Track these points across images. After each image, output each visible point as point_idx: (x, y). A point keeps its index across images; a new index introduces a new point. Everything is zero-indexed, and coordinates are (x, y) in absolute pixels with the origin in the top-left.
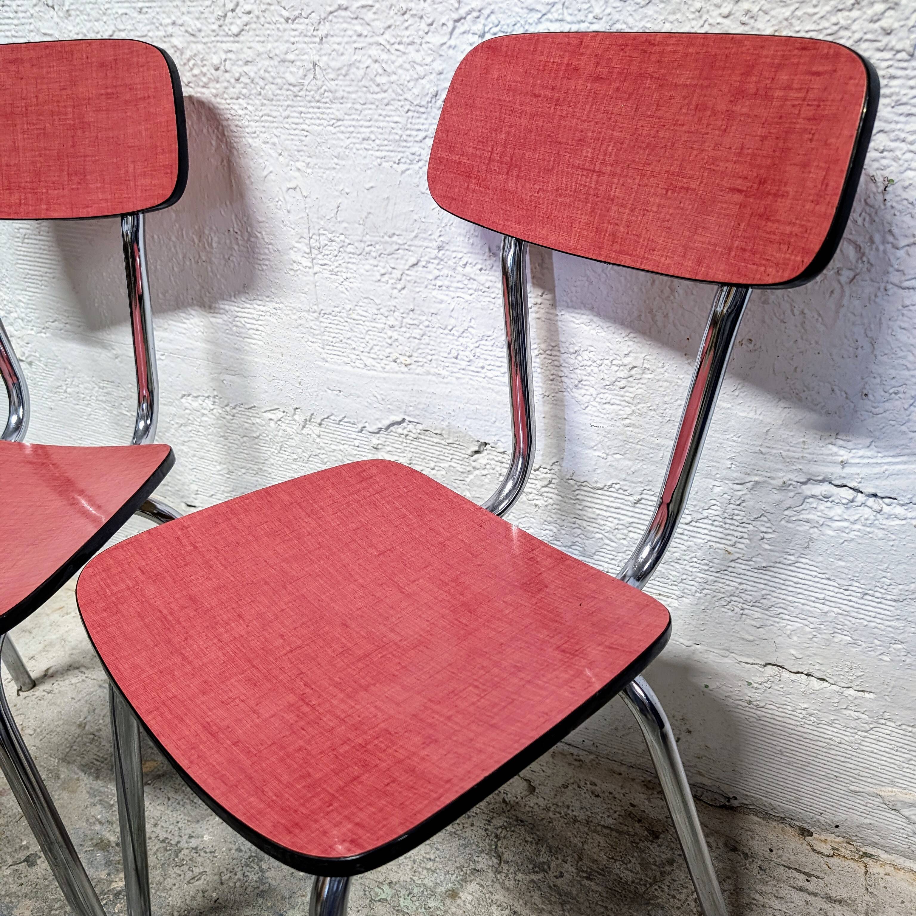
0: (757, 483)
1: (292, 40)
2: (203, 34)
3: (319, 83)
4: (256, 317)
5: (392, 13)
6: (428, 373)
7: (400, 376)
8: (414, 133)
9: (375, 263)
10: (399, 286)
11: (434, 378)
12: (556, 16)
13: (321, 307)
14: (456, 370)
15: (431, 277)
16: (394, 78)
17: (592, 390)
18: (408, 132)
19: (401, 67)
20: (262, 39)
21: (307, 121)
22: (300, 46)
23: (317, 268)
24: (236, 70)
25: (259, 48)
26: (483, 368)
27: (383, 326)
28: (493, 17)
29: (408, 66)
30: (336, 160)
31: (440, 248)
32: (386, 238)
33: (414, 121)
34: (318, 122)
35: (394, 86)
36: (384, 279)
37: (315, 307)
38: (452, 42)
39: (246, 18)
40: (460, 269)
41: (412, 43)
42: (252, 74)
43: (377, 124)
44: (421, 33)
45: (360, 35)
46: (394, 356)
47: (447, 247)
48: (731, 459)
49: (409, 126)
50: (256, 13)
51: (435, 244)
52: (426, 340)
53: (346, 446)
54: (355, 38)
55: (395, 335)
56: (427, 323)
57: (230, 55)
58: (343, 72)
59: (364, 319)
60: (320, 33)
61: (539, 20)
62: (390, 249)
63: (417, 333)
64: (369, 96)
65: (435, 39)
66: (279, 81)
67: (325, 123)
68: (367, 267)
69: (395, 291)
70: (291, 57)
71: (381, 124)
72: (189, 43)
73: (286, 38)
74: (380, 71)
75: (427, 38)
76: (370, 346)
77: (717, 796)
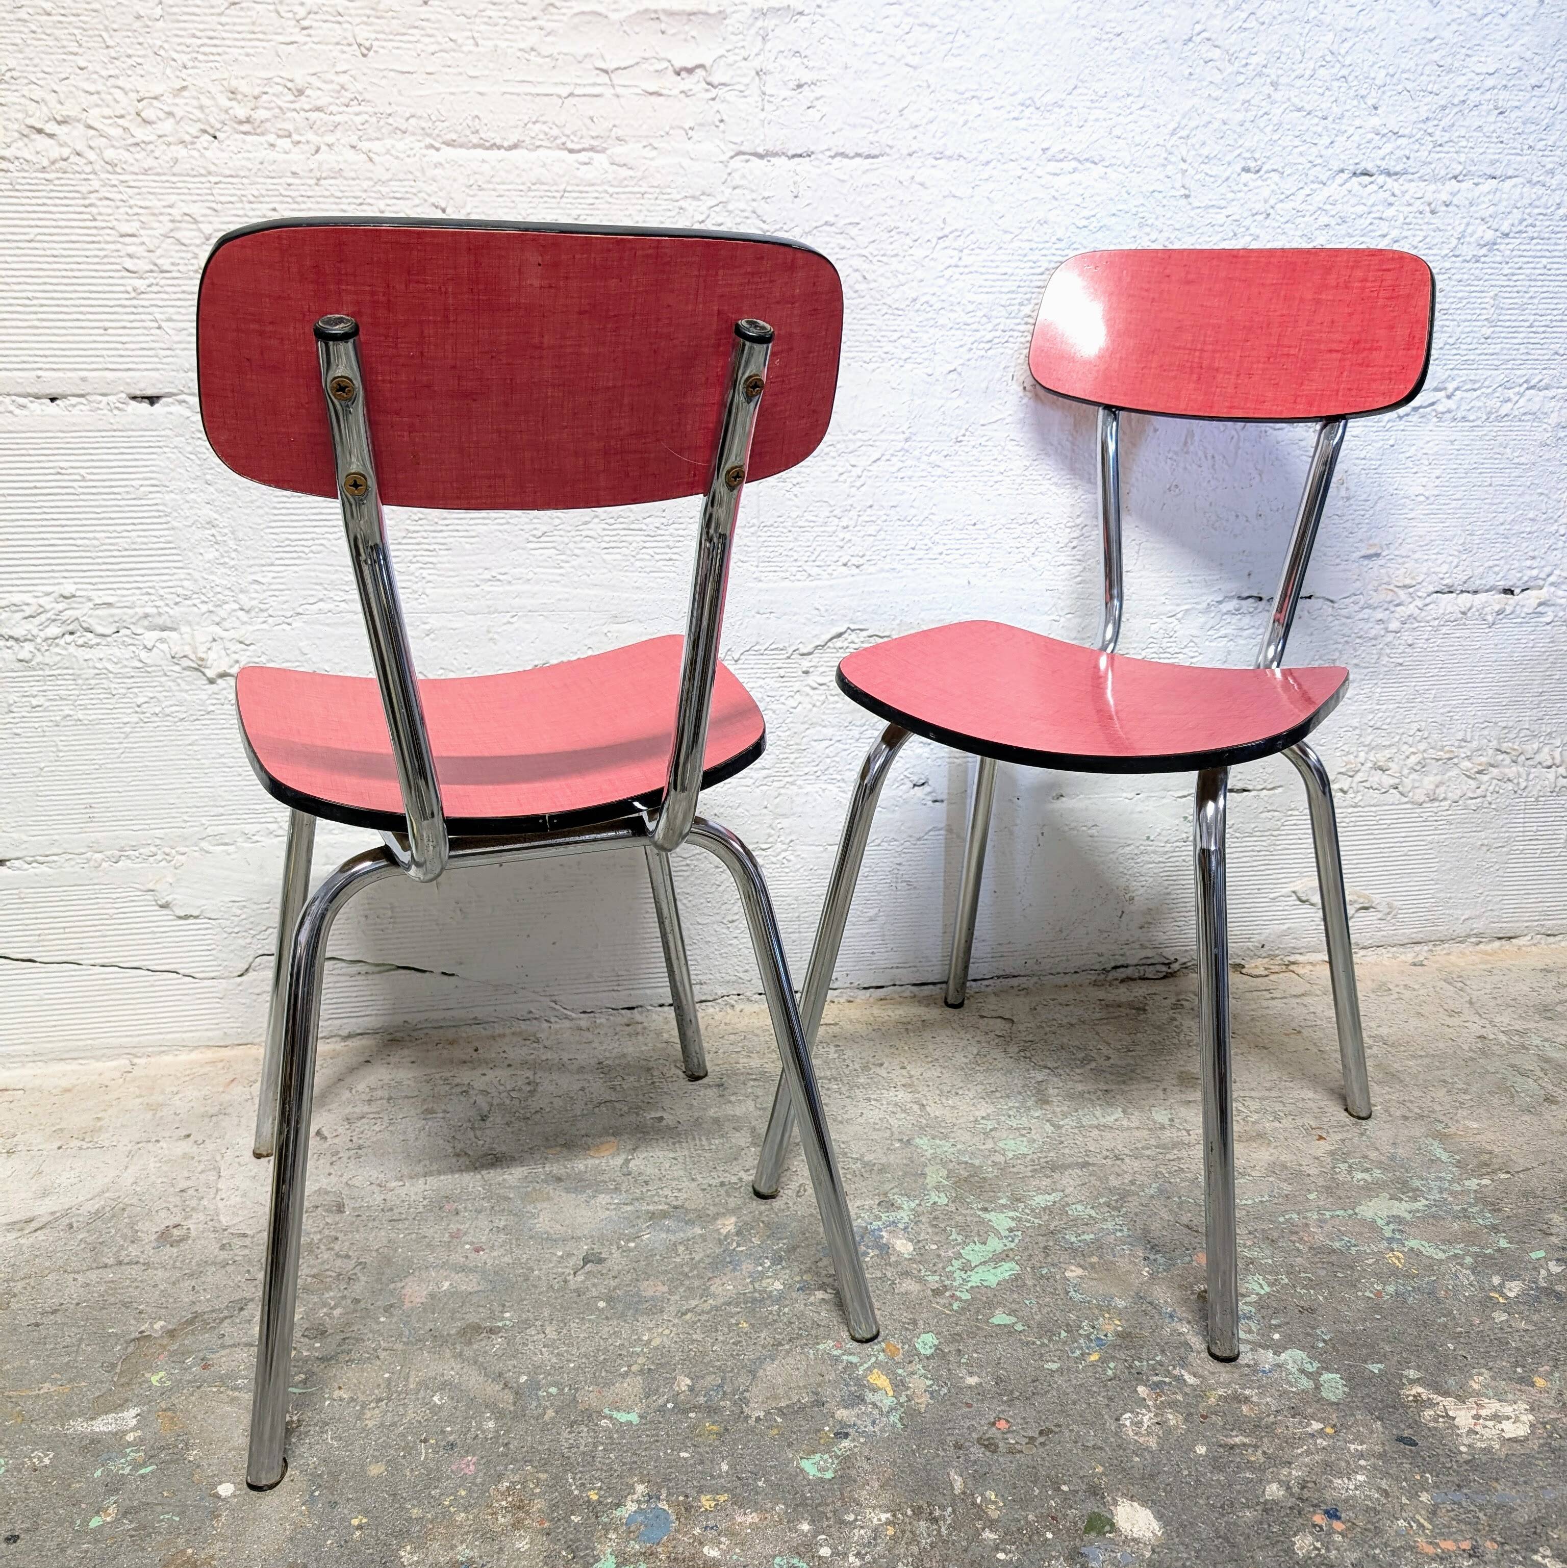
0: (1187, 610)
4: (671, 544)
5: (878, 230)
6: (882, 570)
7: (850, 579)
8: (889, 334)
9: (834, 462)
10: (858, 484)
11: (887, 575)
12: (1026, 237)
13: (762, 519)
14: (911, 561)
15: (895, 469)
16: (873, 285)
17: (1048, 556)
18: (883, 333)
19: (882, 275)
26: (941, 554)
27: (834, 528)
28: (972, 236)
29: (889, 275)
31: (907, 440)
32: (851, 436)
33: (889, 323)
35: (873, 292)
36: (842, 478)
37: (755, 521)
38: (934, 256)
40: (925, 458)
41: (896, 255)
44: (905, 247)
45: (843, 248)
46: (844, 560)
47: (914, 438)
48: (1166, 594)
49: (884, 328)
51: (902, 437)
52: (882, 535)
53: (767, 680)
54: (837, 250)
55: (848, 536)
56: (884, 518)
59: (812, 524)
61: (1012, 241)
62: (852, 447)
63: (872, 529)
65: (919, 253)
68: (824, 468)
69: (853, 489)
71: (855, 327)
74: (860, 279)
75: (911, 252)
76: (816, 553)
77: (1159, 967)
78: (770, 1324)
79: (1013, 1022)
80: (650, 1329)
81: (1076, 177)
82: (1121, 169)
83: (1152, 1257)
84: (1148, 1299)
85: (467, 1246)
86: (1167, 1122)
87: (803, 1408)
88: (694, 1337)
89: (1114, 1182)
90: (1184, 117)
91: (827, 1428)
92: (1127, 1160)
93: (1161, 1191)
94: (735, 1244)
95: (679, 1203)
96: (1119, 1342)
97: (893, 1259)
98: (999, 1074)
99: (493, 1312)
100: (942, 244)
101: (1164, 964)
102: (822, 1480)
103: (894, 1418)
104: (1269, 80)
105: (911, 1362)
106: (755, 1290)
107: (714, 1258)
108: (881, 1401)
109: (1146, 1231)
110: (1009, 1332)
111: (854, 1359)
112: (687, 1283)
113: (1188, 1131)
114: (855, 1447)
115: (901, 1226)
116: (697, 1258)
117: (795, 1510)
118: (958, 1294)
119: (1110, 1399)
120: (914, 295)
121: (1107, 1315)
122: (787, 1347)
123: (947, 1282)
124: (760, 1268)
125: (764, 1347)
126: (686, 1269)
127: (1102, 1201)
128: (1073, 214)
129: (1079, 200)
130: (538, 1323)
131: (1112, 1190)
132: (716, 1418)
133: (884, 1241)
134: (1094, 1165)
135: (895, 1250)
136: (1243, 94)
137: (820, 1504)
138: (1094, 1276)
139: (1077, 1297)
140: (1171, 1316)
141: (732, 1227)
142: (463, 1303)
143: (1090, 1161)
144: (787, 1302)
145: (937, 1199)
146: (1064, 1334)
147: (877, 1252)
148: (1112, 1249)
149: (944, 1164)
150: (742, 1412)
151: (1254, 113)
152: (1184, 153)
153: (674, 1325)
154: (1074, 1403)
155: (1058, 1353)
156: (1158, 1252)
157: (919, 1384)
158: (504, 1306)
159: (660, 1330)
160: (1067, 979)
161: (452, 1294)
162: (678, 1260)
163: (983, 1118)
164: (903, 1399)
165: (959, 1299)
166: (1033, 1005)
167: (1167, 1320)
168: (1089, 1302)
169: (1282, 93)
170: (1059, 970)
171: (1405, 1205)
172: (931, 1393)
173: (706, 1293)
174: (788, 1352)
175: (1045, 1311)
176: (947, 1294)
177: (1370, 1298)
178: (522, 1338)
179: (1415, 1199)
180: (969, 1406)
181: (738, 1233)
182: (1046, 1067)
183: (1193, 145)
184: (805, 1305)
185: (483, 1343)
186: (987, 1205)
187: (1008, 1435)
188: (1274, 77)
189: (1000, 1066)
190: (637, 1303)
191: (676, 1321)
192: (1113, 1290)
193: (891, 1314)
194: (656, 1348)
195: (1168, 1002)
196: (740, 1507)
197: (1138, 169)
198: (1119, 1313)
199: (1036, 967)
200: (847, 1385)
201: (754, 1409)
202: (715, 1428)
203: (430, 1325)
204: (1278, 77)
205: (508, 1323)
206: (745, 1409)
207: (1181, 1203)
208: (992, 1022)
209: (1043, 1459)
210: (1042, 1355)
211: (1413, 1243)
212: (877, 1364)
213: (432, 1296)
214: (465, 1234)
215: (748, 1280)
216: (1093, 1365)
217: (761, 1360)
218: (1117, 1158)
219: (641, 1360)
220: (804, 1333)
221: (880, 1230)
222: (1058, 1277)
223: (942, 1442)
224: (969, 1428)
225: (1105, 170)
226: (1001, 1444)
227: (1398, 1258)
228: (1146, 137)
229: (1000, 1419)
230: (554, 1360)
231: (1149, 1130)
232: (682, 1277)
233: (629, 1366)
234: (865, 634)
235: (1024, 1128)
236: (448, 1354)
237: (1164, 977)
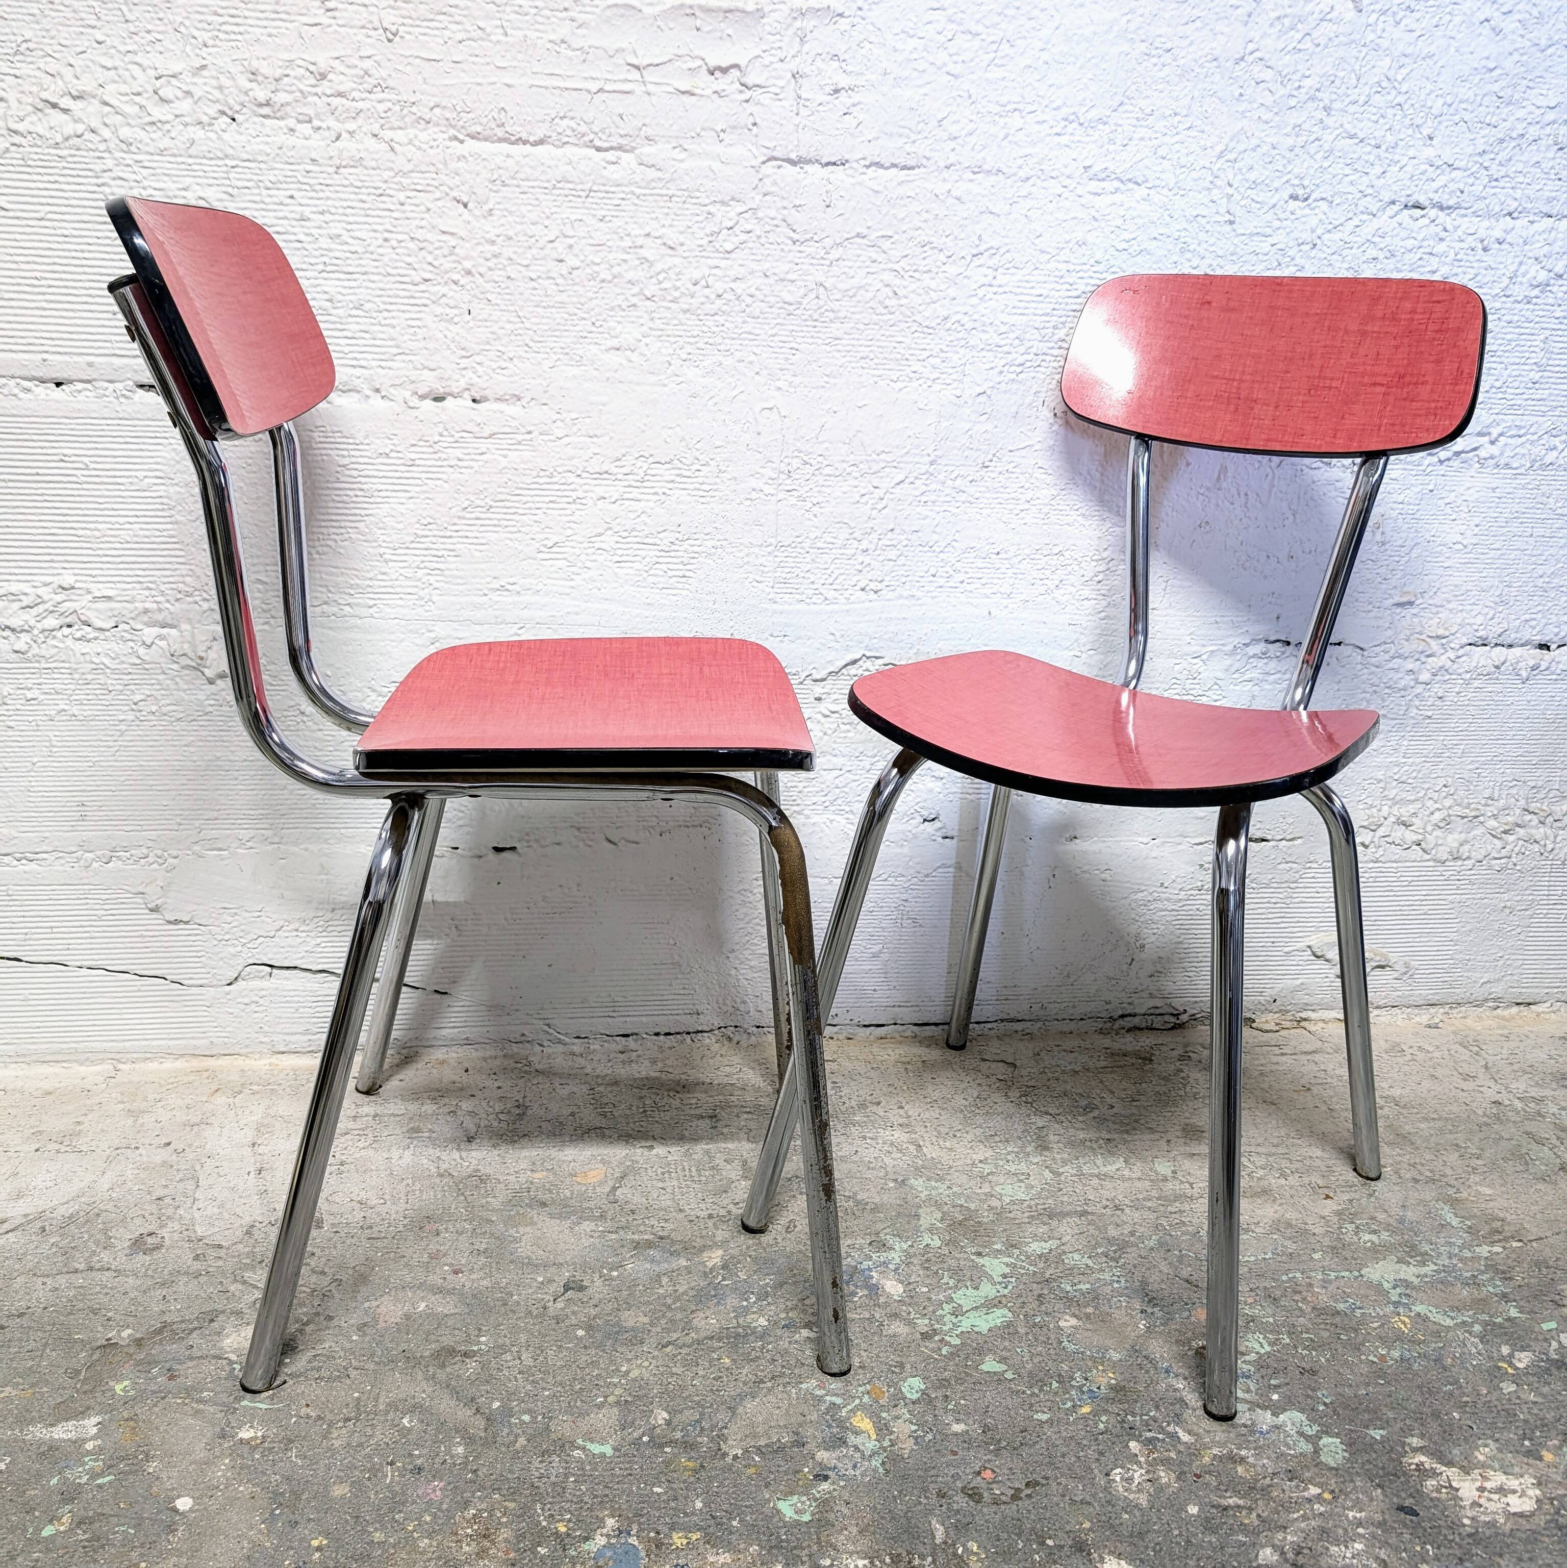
0: (1213, 652)
1: (797, 261)
2: (684, 248)
3: (821, 303)
4: (685, 561)
5: (910, 244)
6: (901, 597)
7: (868, 604)
8: (917, 352)
9: (855, 483)
10: (880, 506)
11: (907, 601)
12: (1063, 258)
13: (779, 539)
14: (931, 589)
15: (918, 492)
16: (903, 302)
17: (1073, 589)
18: (911, 352)
19: (913, 292)
20: (758, 258)
21: (798, 340)
22: (804, 267)
23: (781, 496)
24: (719, 287)
25: (754, 266)
26: (962, 582)
27: (854, 551)
28: (1007, 255)
29: (921, 291)
30: (826, 379)
31: (932, 463)
32: (874, 456)
33: (918, 341)
34: (811, 340)
35: (902, 309)
36: (863, 499)
37: (771, 540)
38: (968, 274)
39: (743, 237)
40: (950, 483)
41: (930, 271)
42: (739, 292)
43: (879, 344)
44: (938, 264)
45: (874, 261)
46: (862, 584)
47: (939, 461)
48: (1192, 634)
49: (913, 346)
50: (758, 233)
51: (927, 459)
52: (903, 560)
55: (867, 560)
56: (906, 542)
57: (714, 271)
58: (851, 293)
59: (831, 546)
60: (831, 257)
61: (1049, 261)
62: (874, 468)
63: (892, 554)
64: (875, 317)
65: (952, 270)
66: (772, 299)
67: (820, 341)
68: (845, 489)
69: (875, 512)
70: (791, 276)
71: (883, 344)
72: (663, 256)
73: (789, 259)
74: (890, 295)
75: (944, 268)
76: (834, 576)
77: (1167, 1018)
78: (752, 1360)
79: (1015, 1066)
80: (629, 1360)
81: (1118, 198)
82: (1165, 191)
83: (1149, 1310)
84: (1144, 1353)
85: (446, 1268)
86: (1169, 1174)
87: (782, 1448)
88: (674, 1370)
89: (1112, 1232)
90: (1232, 140)
91: (806, 1470)
92: (1127, 1210)
93: (1161, 1243)
94: (720, 1278)
95: (665, 1234)
96: (1112, 1395)
97: (882, 1300)
98: (999, 1119)
99: (468, 1335)
100: (977, 261)
101: (1173, 1015)
102: (798, 1523)
103: (876, 1463)
104: (1321, 105)
105: (896, 1406)
106: (739, 1326)
107: (698, 1291)
108: (864, 1444)
109: (1144, 1283)
110: (999, 1380)
111: (838, 1401)
112: (669, 1315)
113: (1191, 1184)
114: (834, 1490)
115: (892, 1267)
116: (681, 1291)
117: (769, 1552)
118: (947, 1338)
119: (1101, 1454)
120: (945, 313)
121: (1101, 1368)
122: (769, 1384)
123: (936, 1326)
124: (745, 1303)
125: (745, 1383)
126: (669, 1301)
127: (1100, 1251)
128: (1113, 236)
129: (1119, 222)
130: (514, 1349)
131: (1110, 1241)
132: (693, 1454)
133: (874, 1281)
134: (1092, 1214)
135: (884, 1291)
136: (1295, 118)
137: (795, 1548)
138: (1089, 1326)
139: (1071, 1347)
140: (1167, 1371)
141: (718, 1260)
142: (439, 1325)
143: (1089, 1210)
144: (772, 1339)
145: (930, 1242)
146: (1055, 1385)
147: (866, 1292)
148: (1109, 1300)
149: (938, 1205)
150: (720, 1450)
151: (1305, 138)
152: (1231, 177)
153: (653, 1358)
154: (1063, 1456)
155: (1048, 1404)
156: (1155, 1305)
157: (903, 1428)
158: (480, 1330)
159: (639, 1362)
160: (1072, 1026)
161: (428, 1316)
162: (661, 1291)
163: (981, 1161)
164: (886, 1443)
165: (948, 1344)
166: (1037, 1050)
167: (1162, 1375)
168: (1082, 1353)
169: (1334, 119)
170: (1064, 1016)
171: (1412, 1270)
172: (916, 1438)
173: (688, 1327)
174: (769, 1390)
175: (1036, 1360)
176: (937, 1338)
177: (1373, 1362)
178: (497, 1363)
179: (1423, 1264)
180: (955, 1453)
181: (724, 1267)
182: (1047, 1113)
183: (1240, 169)
184: (790, 1342)
185: (456, 1367)
186: (981, 1250)
187: (994, 1486)
188: (1327, 102)
189: (1000, 1110)
190: (617, 1333)
191: (656, 1353)
192: (1108, 1342)
193: (878, 1356)
194: (635, 1380)
195: (1175, 1053)
196: (713, 1547)
197: (1182, 192)
198: (1114, 1365)
199: (1042, 1012)
200: (829, 1426)
201: (732, 1447)
202: (691, 1464)
203: (404, 1346)
204: (1331, 101)
205: (483, 1347)
206: (723, 1446)
207: (1182, 1256)
208: (994, 1065)
209: (1029, 1512)
210: (1031, 1405)
211: (1419, 1308)
212: (862, 1407)
213: (407, 1317)
214: (444, 1255)
215: (732, 1315)
216: (1084, 1418)
217: (742, 1397)
218: (1117, 1208)
219: (618, 1391)
220: (788, 1372)
221: (870, 1269)
222: (1052, 1326)
223: (925, 1490)
224: (953, 1476)
225: (1148, 191)
226: (986, 1494)
227: (1404, 1323)
228: (1192, 158)
229: (986, 1468)
230: (529, 1387)
231: (1152, 1181)
232: (664, 1308)
233: (606, 1397)
234: (880, 662)
235: (1023, 1174)
236: (420, 1376)
237: (1172, 1028)
